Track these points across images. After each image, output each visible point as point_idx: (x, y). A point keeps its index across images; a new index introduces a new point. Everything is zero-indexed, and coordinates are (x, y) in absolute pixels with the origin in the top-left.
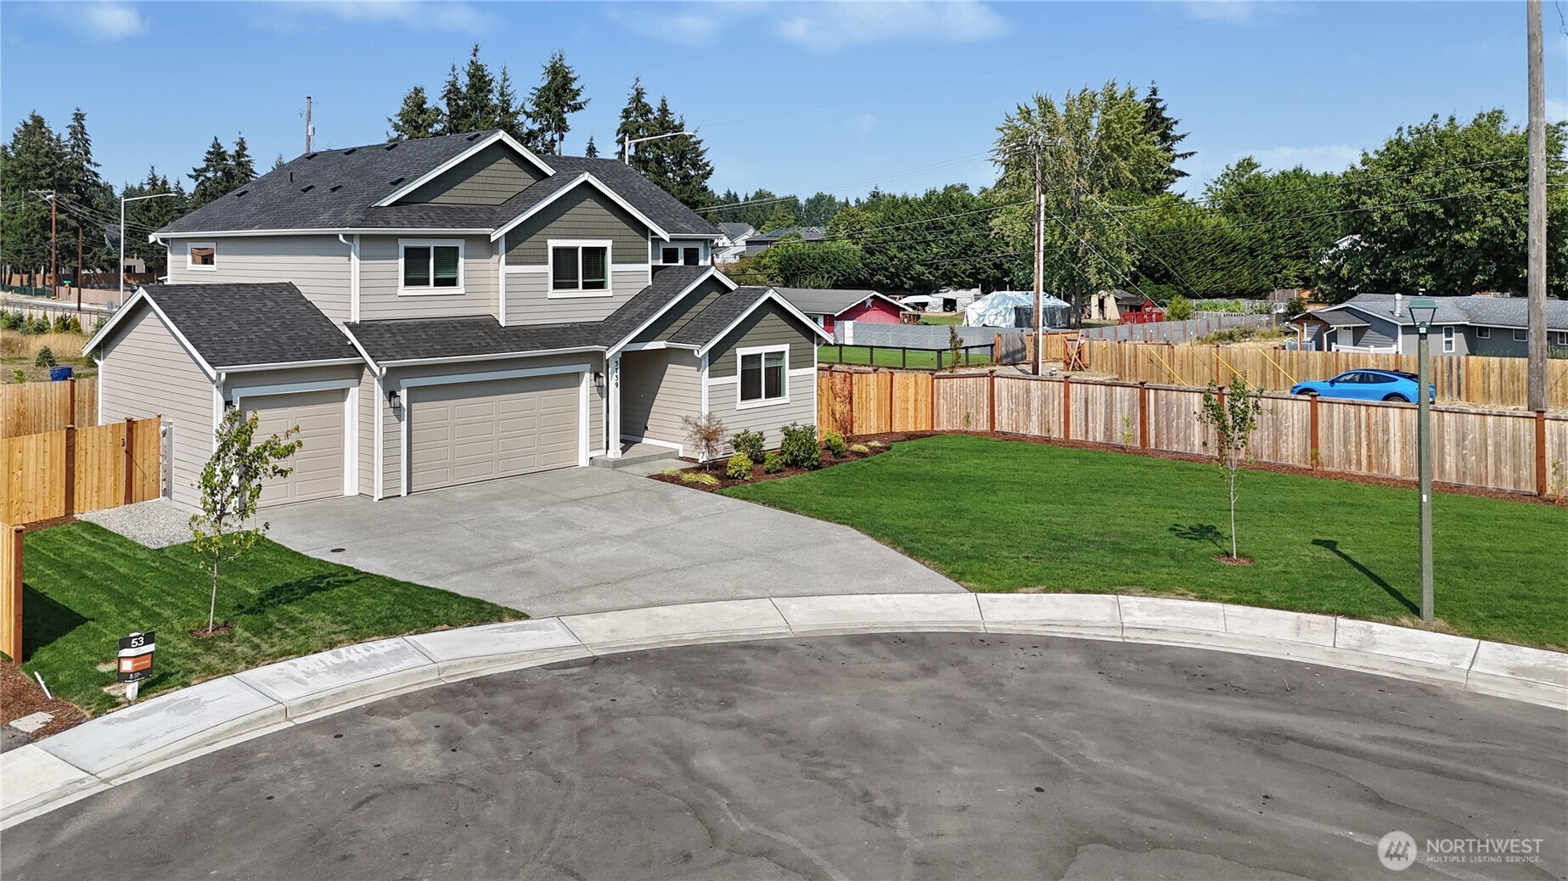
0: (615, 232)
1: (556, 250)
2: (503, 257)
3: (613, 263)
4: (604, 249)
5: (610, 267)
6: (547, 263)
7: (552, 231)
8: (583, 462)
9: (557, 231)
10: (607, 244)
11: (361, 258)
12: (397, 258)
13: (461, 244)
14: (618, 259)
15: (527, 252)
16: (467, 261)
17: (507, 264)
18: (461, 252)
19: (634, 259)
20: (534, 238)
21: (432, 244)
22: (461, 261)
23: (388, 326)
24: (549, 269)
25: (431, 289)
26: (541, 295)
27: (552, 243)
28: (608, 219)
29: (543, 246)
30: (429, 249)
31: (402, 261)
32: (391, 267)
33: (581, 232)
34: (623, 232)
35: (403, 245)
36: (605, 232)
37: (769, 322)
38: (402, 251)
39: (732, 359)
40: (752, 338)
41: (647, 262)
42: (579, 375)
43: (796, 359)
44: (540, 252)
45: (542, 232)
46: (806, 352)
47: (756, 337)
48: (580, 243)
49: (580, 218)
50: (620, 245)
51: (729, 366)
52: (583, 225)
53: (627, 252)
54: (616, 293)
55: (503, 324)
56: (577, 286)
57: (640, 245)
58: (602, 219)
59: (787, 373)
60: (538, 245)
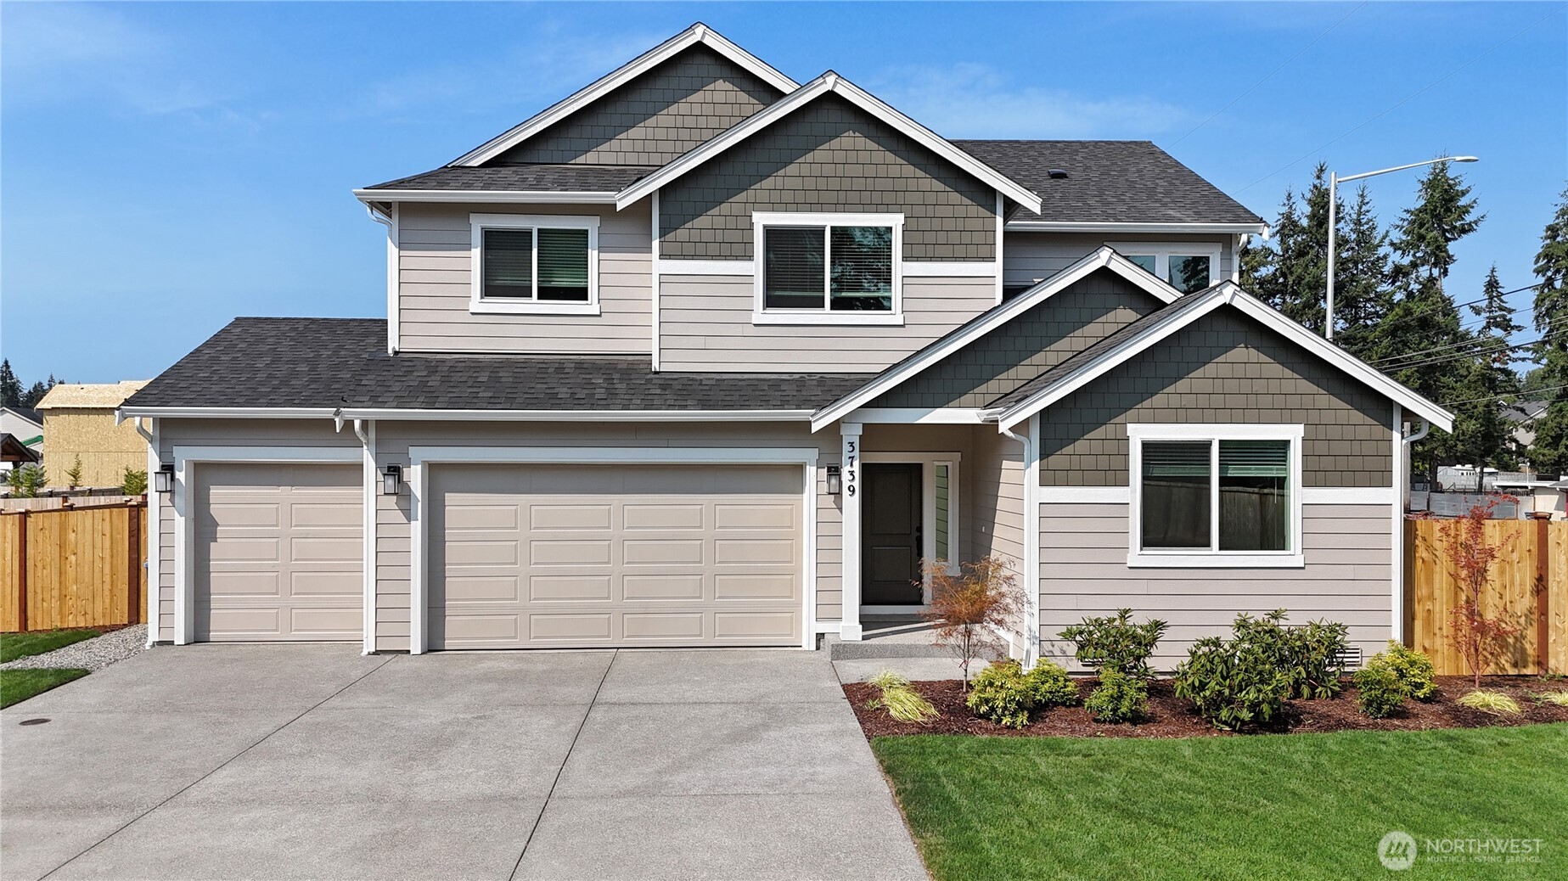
0: (916, 198)
1: (771, 233)
2: (656, 244)
3: (905, 258)
4: (888, 231)
5: (900, 269)
6: (750, 258)
7: (763, 196)
8: (808, 643)
9: (775, 197)
10: (894, 221)
11: (401, 246)
12: (468, 247)
13: (591, 225)
14: (920, 251)
15: (707, 236)
16: (603, 256)
17: (663, 256)
18: (593, 239)
19: (960, 251)
20: (725, 208)
21: (535, 224)
22: (593, 255)
23: (443, 361)
24: (755, 268)
25: (534, 305)
26: (741, 316)
27: (762, 219)
28: (894, 170)
29: (742, 223)
30: (530, 232)
31: (476, 254)
32: (459, 264)
33: (831, 198)
34: (931, 198)
35: (478, 225)
36: (889, 198)
37: (1225, 370)
38: (477, 237)
39: (1111, 447)
40: (1175, 401)
41: (993, 259)
42: (799, 468)
43: (1327, 463)
44: (735, 236)
45: (742, 197)
46: (1368, 448)
47: (1188, 401)
48: (829, 220)
49: (828, 170)
50: (925, 224)
51: (1103, 462)
52: (834, 184)
53: (942, 238)
54: (911, 318)
55: (655, 366)
56: (820, 304)
57: (976, 224)
58: (882, 171)
59: (1298, 496)
60: (731, 223)
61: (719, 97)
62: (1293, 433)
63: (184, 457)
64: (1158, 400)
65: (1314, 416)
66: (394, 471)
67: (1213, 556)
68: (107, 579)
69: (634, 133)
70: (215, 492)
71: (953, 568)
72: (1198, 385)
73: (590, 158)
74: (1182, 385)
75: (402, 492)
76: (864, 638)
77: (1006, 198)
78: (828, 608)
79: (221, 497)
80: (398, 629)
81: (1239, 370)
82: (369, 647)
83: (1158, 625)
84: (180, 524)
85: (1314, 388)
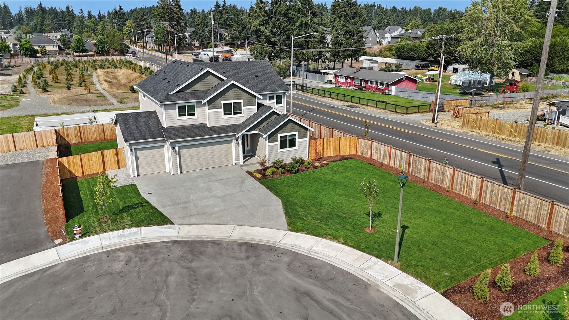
0: (245, 97)
1: (224, 104)
2: (207, 107)
3: (244, 106)
4: (241, 102)
5: (243, 108)
6: (221, 108)
7: (223, 99)
8: (234, 164)
9: (224, 99)
10: (242, 101)
11: (165, 110)
13: (195, 104)
14: (245, 105)
15: (215, 105)
16: (198, 109)
17: (208, 109)
18: (195, 106)
19: (251, 104)
20: (217, 101)
21: (186, 105)
22: (196, 108)
23: (174, 128)
24: (222, 110)
25: (187, 117)
26: (221, 117)
27: (223, 102)
29: (220, 103)
30: (185, 106)
31: (177, 110)
32: (175, 112)
33: (233, 98)
34: (247, 97)
35: (177, 105)
36: (241, 97)
37: (289, 126)
38: (177, 107)
39: (276, 137)
40: (283, 131)
41: (255, 105)
42: (231, 140)
43: (300, 136)
44: (219, 105)
45: (220, 99)
46: (305, 133)
47: (285, 130)
48: (232, 102)
49: (232, 94)
50: (246, 101)
51: (275, 139)
52: (233, 96)
53: (249, 103)
54: (245, 115)
55: (208, 126)
56: (231, 114)
57: (254, 100)
58: (239, 94)
59: (297, 140)
60: (218, 103)
62: (297, 133)
63: (133, 148)
64: (281, 131)
65: (299, 130)
66: (174, 148)
67: (288, 149)
68: (98, 164)
69: (197, 85)
70: (138, 152)
71: (249, 148)
72: (286, 128)
73: (191, 90)
75: (176, 151)
76: (244, 163)
77: (257, 97)
78: (237, 159)
80: (176, 171)
81: (291, 126)
82: (172, 173)
83: (283, 160)
84: (134, 158)
85: (300, 127)
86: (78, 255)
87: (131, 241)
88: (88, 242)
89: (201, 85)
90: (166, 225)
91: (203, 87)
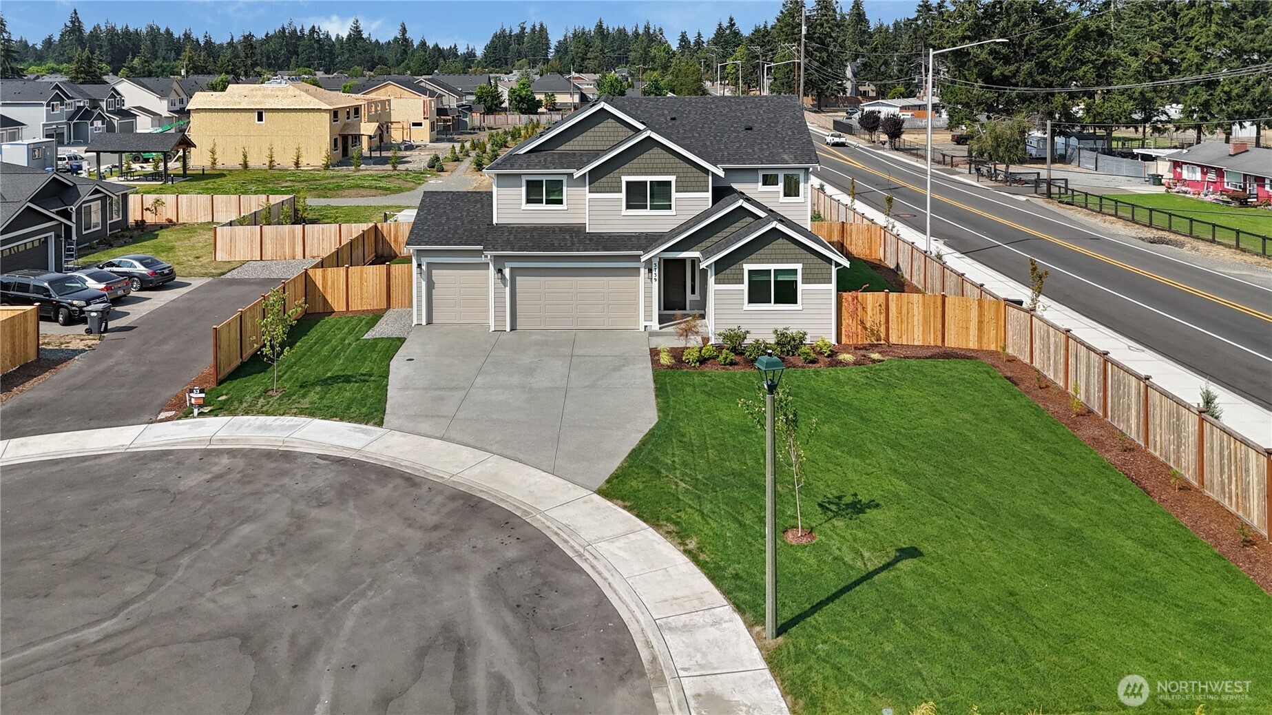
0: (681, 170)
1: (628, 183)
2: (587, 188)
3: (676, 192)
4: (670, 182)
5: (674, 195)
6: (621, 192)
7: (625, 170)
8: (641, 330)
9: (630, 170)
10: (672, 178)
11: (498, 187)
12: (521, 187)
13: (565, 180)
14: (682, 189)
15: (606, 185)
16: (568, 189)
17: (590, 192)
18: (565, 183)
19: (696, 189)
20: (612, 174)
21: (544, 179)
22: (565, 189)
23: (513, 228)
24: (623, 195)
25: (544, 206)
26: (618, 213)
27: (625, 179)
28: (672, 161)
29: (618, 180)
30: (542, 181)
31: (524, 189)
32: (517, 192)
33: (650, 170)
34: (685, 170)
35: (525, 179)
36: (670, 170)
37: (776, 246)
38: (524, 183)
39: (738, 272)
40: (759, 257)
41: (708, 191)
42: (638, 270)
43: (810, 276)
44: (616, 185)
45: (618, 171)
46: (824, 271)
47: (764, 256)
48: (648, 179)
49: (648, 161)
50: (683, 179)
51: (735, 276)
52: (651, 165)
53: (690, 184)
54: (679, 213)
55: (587, 231)
56: (645, 207)
57: (702, 179)
58: (668, 161)
59: (801, 287)
60: (614, 180)
61: (610, 125)
62: (799, 266)
63: (424, 261)
64: (754, 257)
65: (806, 261)
66: (500, 271)
67: (772, 306)
68: (378, 291)
69: (578, 138)
70: (434, 272)
71: (697, 297)
72: (767, 251)
73: (563, 148)
74: (761, 251)
75: (503, 278)
76: (660, 328)
77: (713, 173)
78: (648, 317)
79: (436, 273)
80: (502, 323)
81: (780, 246)
82: (492, 329)
83: (748, 332)
84: (424, 284)
85: (806, 252)
86: (161, 445)
87: (267, 440)
88: (203, 424)
89: (588, 139)
90: (366, 424)
91: (591, 143)
